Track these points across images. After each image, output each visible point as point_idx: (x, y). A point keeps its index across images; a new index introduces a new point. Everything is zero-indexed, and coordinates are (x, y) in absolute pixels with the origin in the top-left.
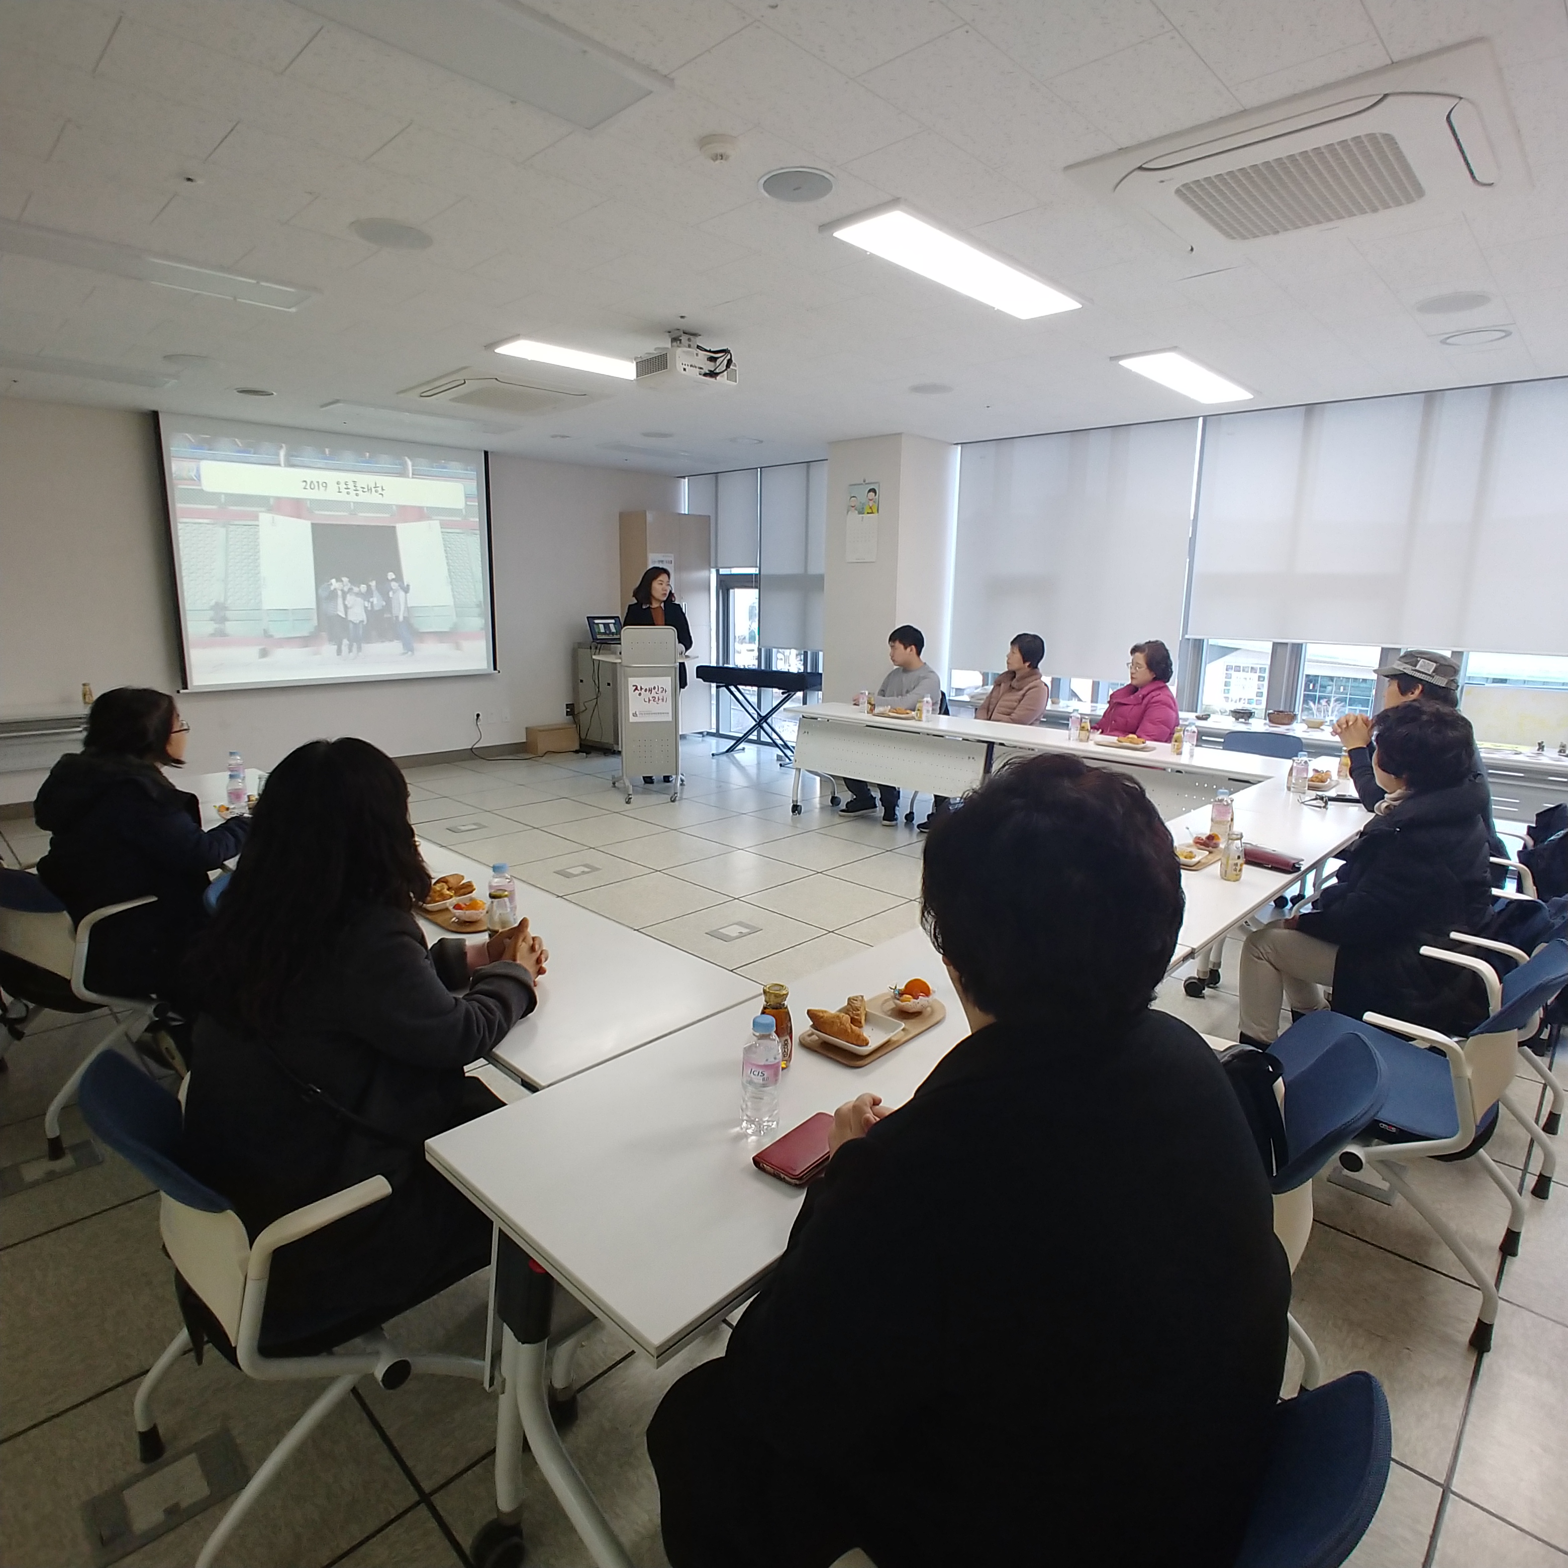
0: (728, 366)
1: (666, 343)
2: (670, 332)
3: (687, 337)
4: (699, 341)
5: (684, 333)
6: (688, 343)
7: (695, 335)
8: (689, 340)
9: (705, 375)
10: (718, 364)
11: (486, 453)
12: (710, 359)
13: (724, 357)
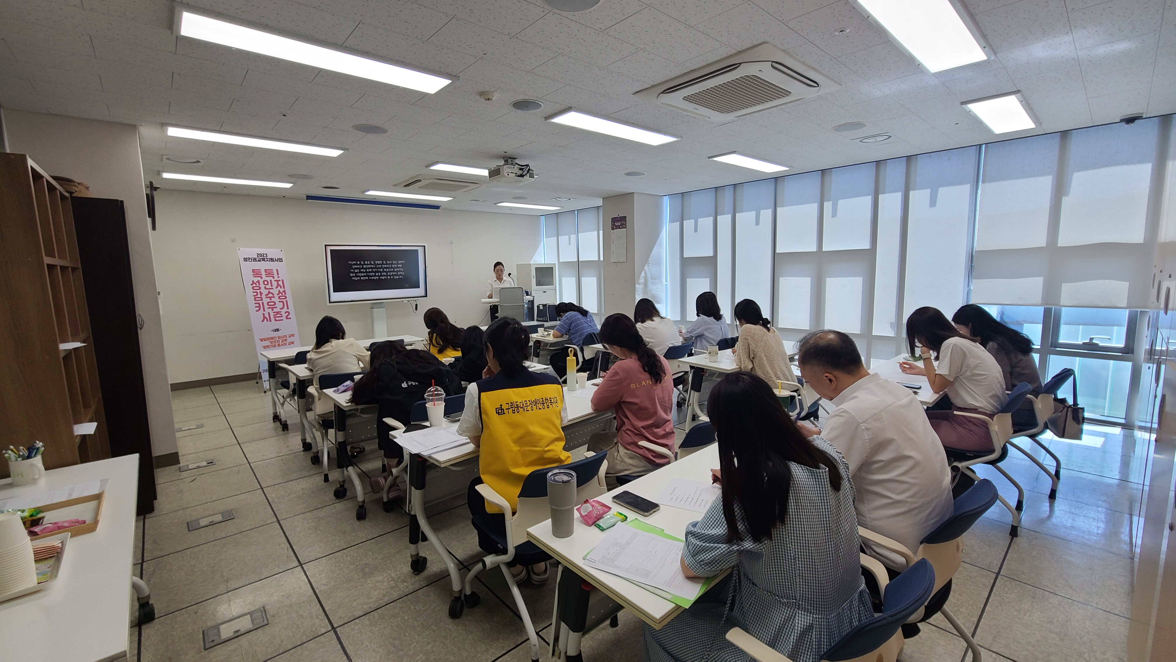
0: (528, 172)
1: (502, 163)
2: (503, 158)
3: (511, 160)
4: (517, 161)
5: (509, 158)
6: (511, 162)
7: (515, 159)
9: (518, 176)
10: (524, 171)
12: (521, 169)
13: (527, 167)
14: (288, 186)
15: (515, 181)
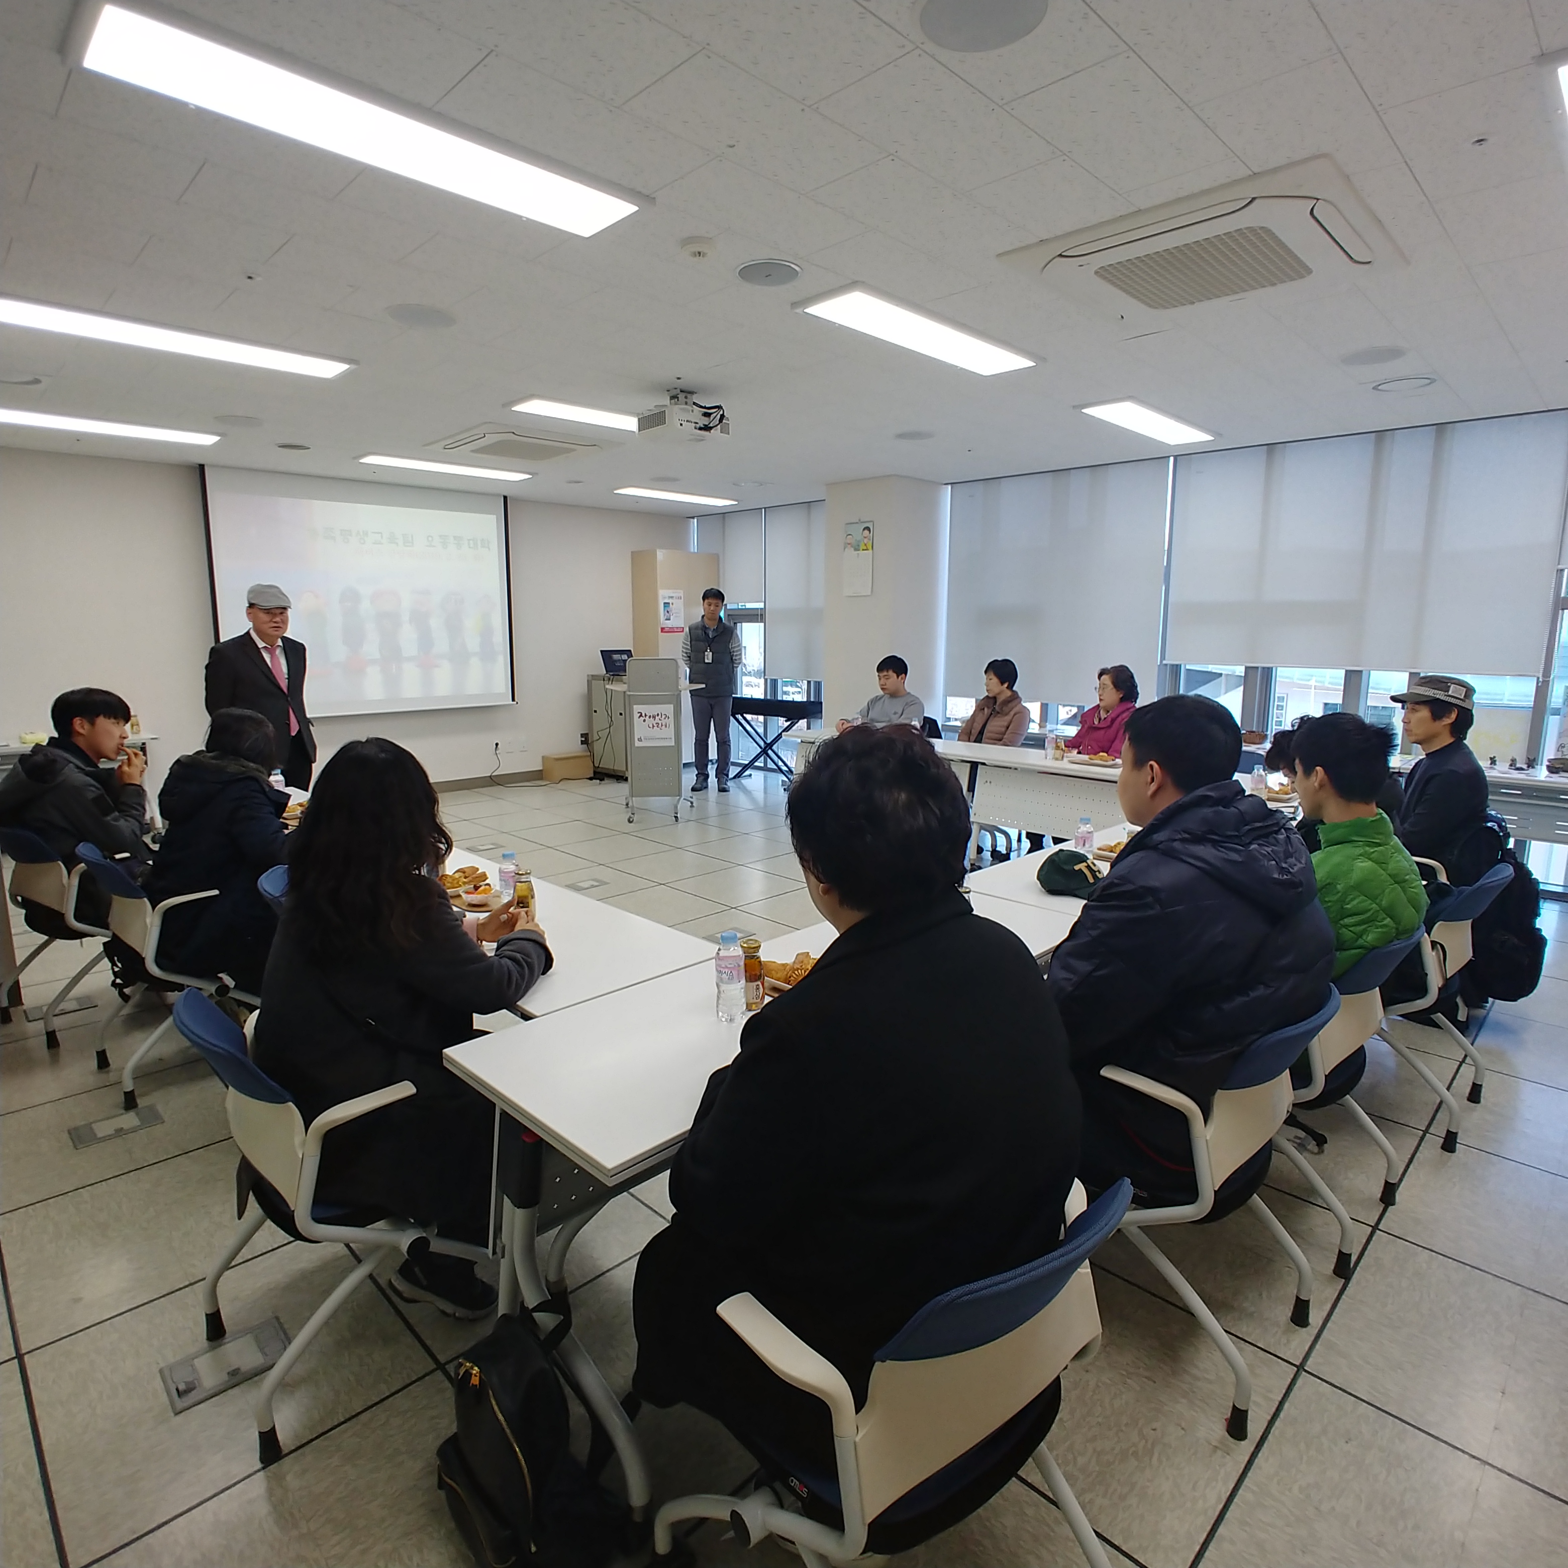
0: (721, 420)
1: (667, 401)
3: (684, 395)
5: (681, 391)
6: (684, 400)
7: (692, 393)
8: (686, 397)
9: (700, 429)
10: (712, 418)
11: (505, 498)
12: (705, 415)
13: (717, 412)
14: (208, 440)
15: (691, 440)
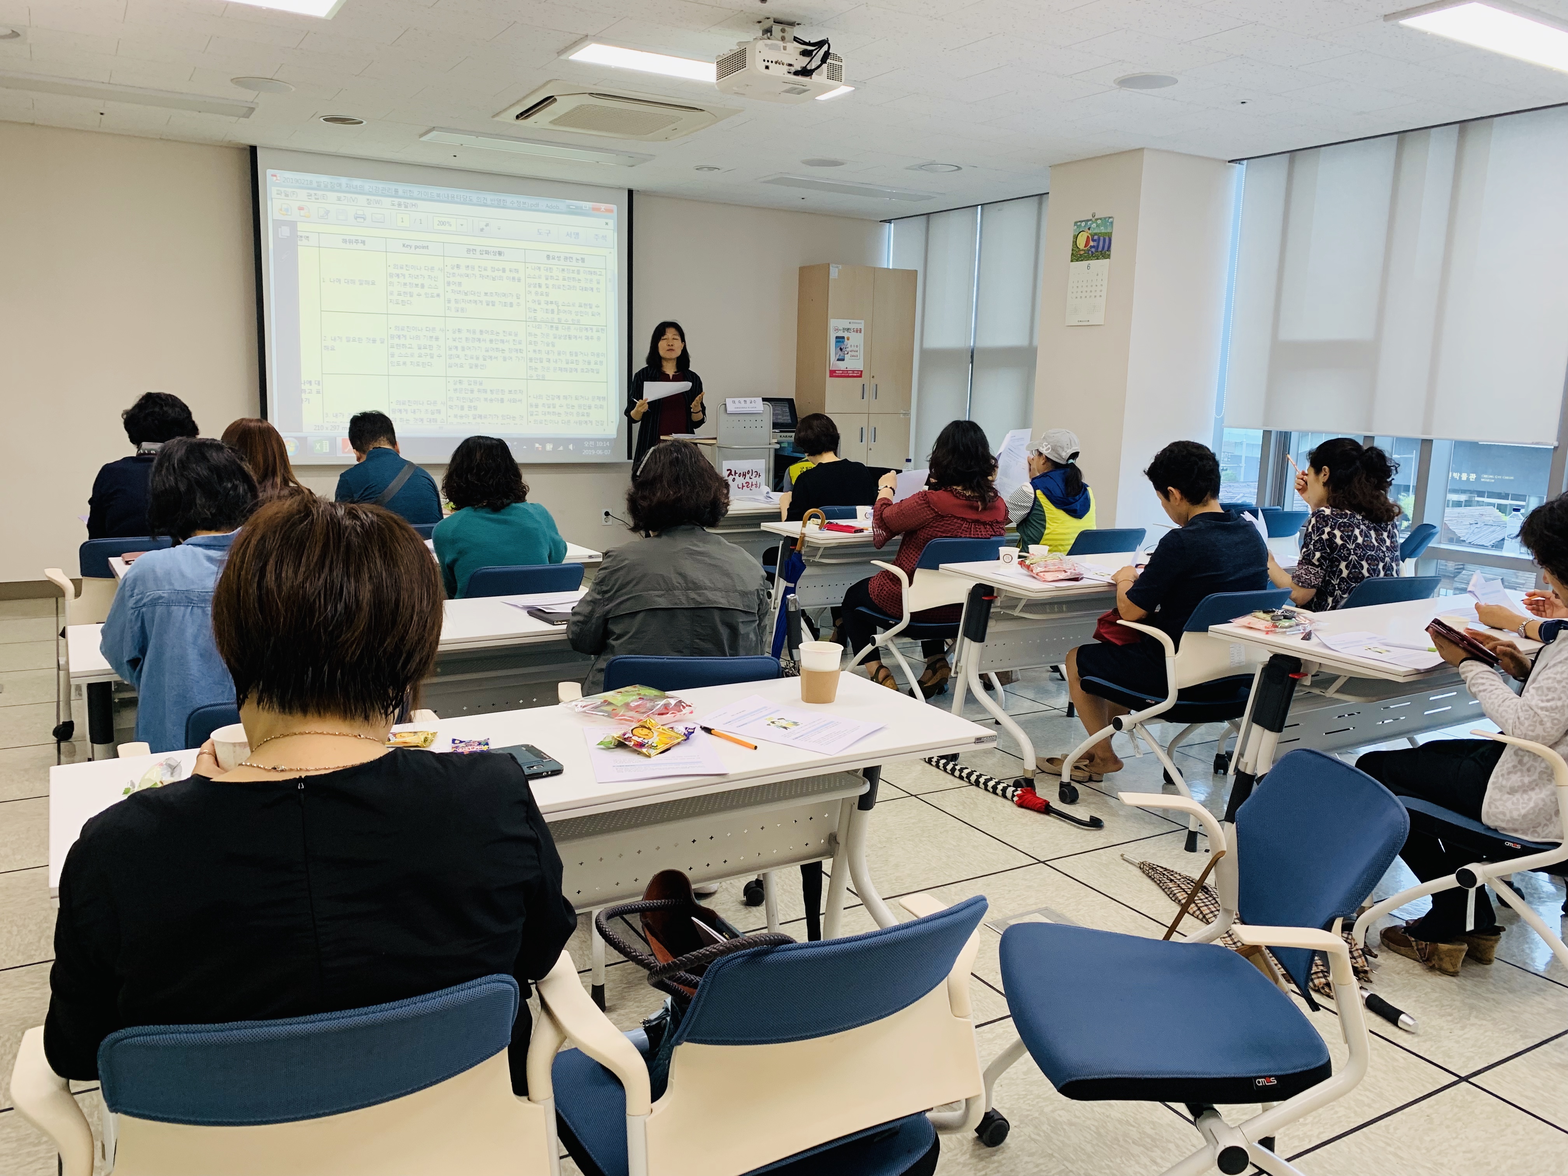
0: (824, 61)
1: (754, 35)
2: (760, 22)
3: (780, 27)
4: (796, 32)
5: (780, 23)
6: (782, 34)
7: (792, 24)
8: (783, 31)
9: (796, 73)
10: (812, 57)
11: (630, 193)
12: (805, 53)
13: (821, 47)
15: (788, 91)
